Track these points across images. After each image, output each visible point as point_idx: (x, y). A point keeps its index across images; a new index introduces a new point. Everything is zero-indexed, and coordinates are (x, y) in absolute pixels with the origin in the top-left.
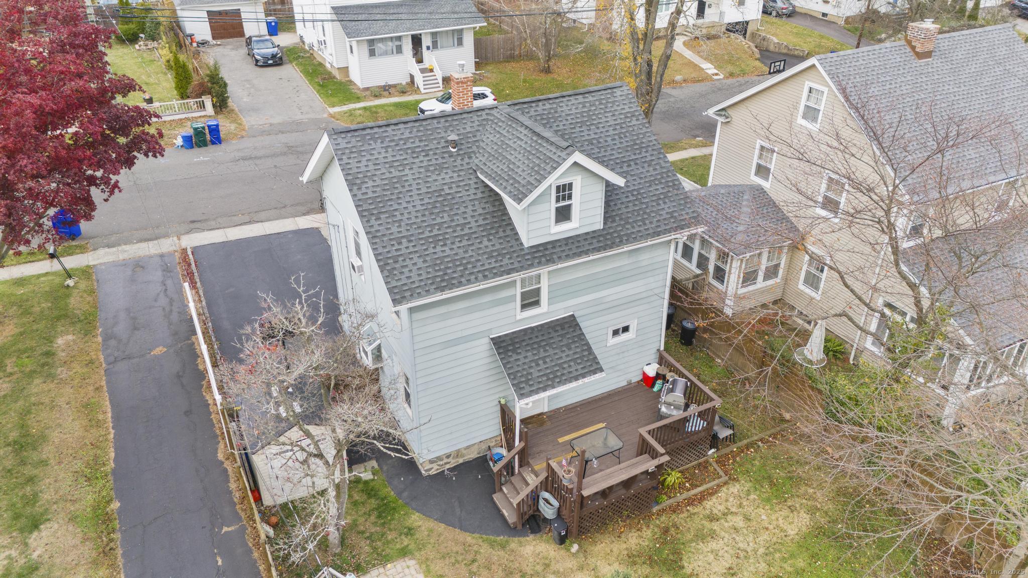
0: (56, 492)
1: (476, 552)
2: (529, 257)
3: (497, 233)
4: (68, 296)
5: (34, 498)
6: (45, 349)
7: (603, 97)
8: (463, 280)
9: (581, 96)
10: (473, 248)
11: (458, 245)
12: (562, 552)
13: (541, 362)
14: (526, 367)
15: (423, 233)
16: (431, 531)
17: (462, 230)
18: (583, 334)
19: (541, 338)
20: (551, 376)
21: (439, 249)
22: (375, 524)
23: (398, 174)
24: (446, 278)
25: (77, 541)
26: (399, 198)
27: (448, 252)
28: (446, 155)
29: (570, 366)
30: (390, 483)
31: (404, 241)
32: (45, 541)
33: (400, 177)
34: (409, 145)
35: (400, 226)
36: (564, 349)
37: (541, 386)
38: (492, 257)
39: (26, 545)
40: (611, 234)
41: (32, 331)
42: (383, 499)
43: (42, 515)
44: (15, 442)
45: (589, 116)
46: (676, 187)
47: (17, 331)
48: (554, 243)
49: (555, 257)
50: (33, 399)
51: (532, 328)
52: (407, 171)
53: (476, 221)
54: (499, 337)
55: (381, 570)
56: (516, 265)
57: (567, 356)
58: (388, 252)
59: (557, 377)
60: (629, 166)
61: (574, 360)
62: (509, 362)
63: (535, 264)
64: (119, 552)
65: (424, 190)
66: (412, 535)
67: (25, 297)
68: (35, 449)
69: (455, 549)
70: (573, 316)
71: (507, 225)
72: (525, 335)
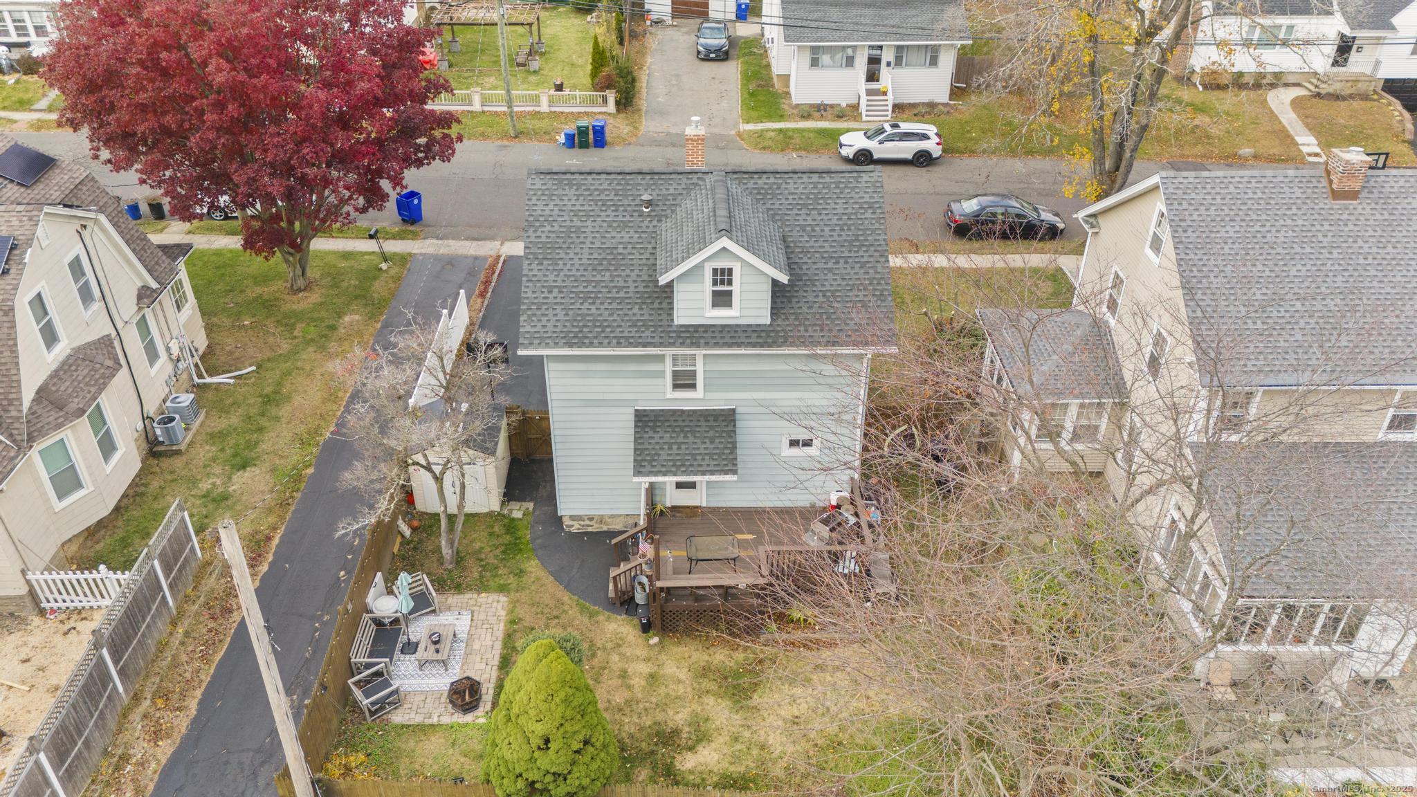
0: (273, 445)
1: (564, 611)
2: (674, 335)
3: (652, 303)
4: (375, 278)
5: (252, 445)
6: (332, 322)
7: (843, 180)
8: (595, 341)
9: (817, 175)
10: (620, 313)
11: (606, 306)
12: (640, 641)
13: (675, 447)
14: (657, 447)
15: (577, 287)
16: (538, 579)
17: (618, 292)
18: (735, 432)
19: (686, 423)
20: (679, 463)
21: (586, 305)
22: (496, 557)
23: (579, 224)
24: (580, 335)
25: (266, 489)
26: (569, 248)
27: (593, 311)
28: (636, 214)
29: (703, 459)
30: (532, 527)
31: (556, 290)
32: (243, 480)
33: (579, 227)
34: (603, 197)
35: (557, 276)
36: (707, 441)
37: (664, 469)
38: (636, 326)
39: (230, 478)
40: (778, 332)
41: (331, 303)
42: (516, 539)
43: (253, 459)
44: (266, 395)
45: (816, 199)
46: (883, 298)
47: (320, 300)
48: (707, 328)
49: (702, 341)
50: (299, 364)
51: (683, 411)
52: (589, 223)
53: (636, 287)
54: (645, 410)
55: (475, 596)
56: (657, 340)
57: (706, 448)
58: (536, 298)
59: (684, 465)
60: (837, 263)
61: (711, 455)
62: (641, 438)
63: (677, 344)
64: (293, 508)
65: (598, 245)
66: (520, 577)
67: (342, 271)
68: (277, 406)
69: (546, 602)
70: (734, 410)
71: (666, 298)
72: (672, 415)
